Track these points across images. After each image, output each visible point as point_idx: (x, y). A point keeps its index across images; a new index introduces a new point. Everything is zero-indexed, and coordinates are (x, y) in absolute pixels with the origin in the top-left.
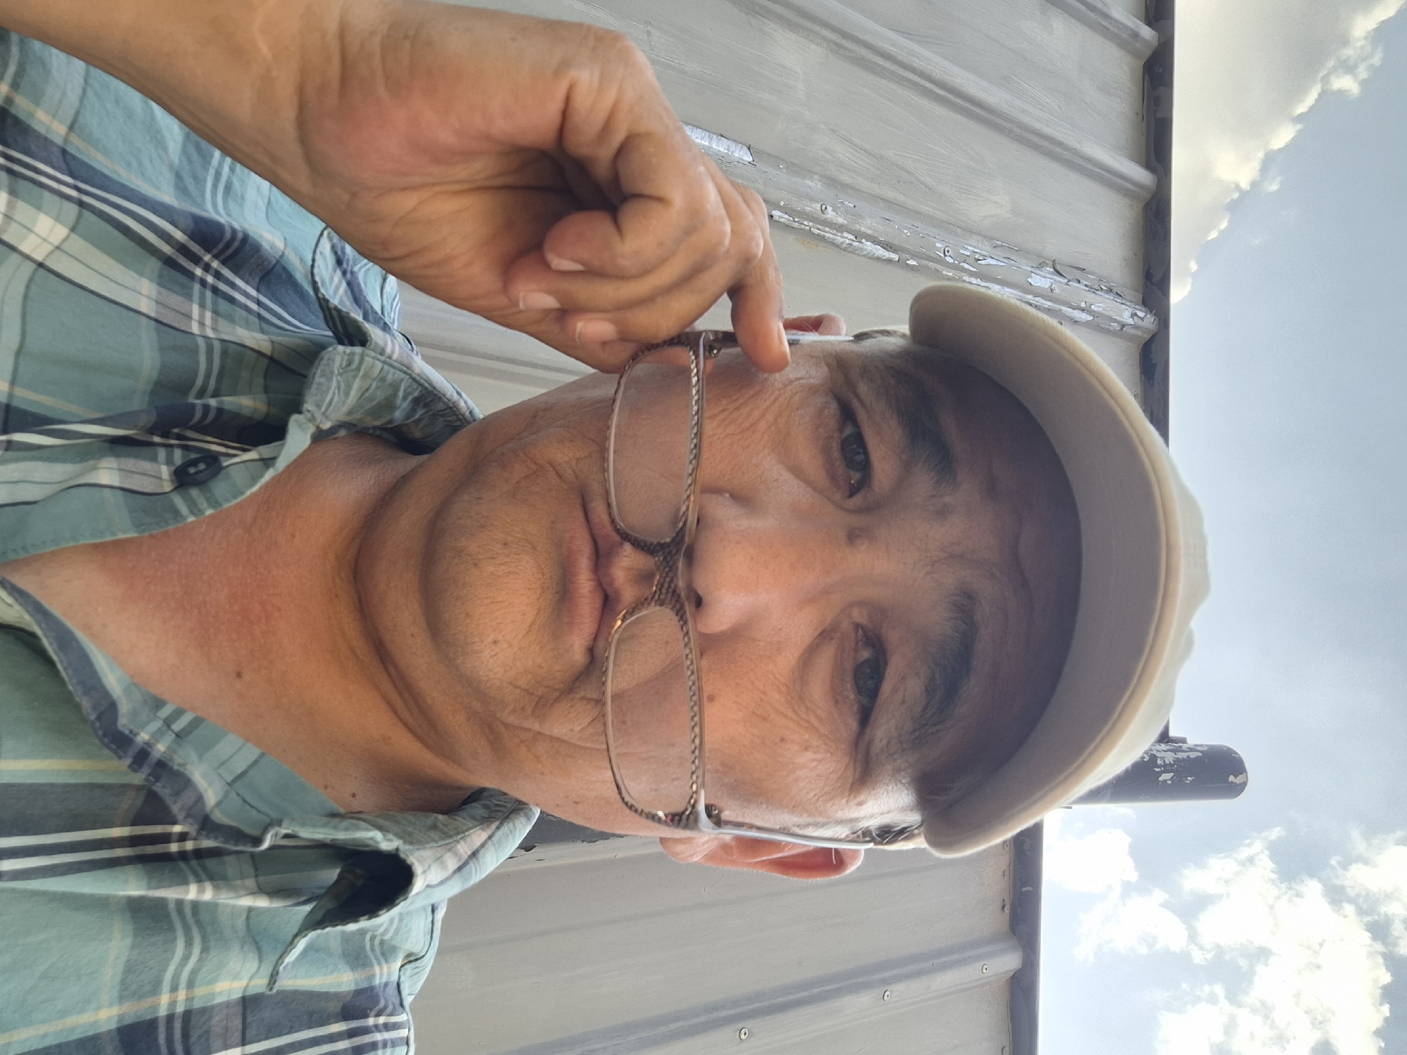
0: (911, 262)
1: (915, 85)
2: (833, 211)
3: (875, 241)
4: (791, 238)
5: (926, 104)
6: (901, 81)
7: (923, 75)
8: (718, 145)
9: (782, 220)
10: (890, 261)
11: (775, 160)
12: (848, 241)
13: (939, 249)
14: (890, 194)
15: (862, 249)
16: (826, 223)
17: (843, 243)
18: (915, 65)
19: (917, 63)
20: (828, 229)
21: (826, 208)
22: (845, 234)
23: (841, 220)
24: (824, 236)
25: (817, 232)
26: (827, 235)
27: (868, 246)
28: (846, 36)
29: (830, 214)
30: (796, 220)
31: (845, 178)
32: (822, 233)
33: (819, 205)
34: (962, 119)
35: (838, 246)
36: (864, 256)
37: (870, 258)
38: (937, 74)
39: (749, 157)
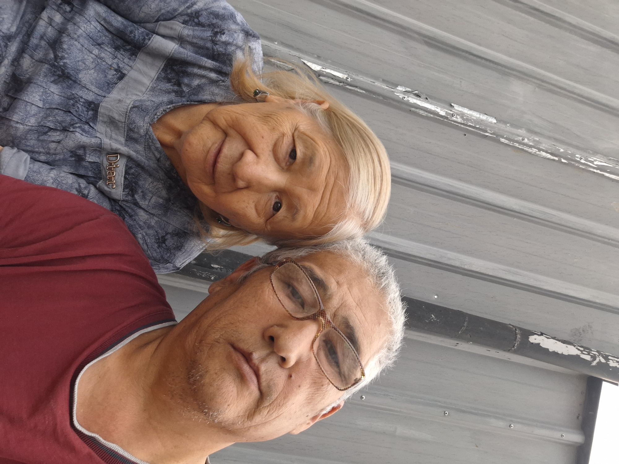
0: (563, 161)
1: (575, 99)
2: (528, 140)
3: (547, 152)
4: (509, 149)
5: (580, 106)
6: (569, 97)
7: (579, 95)
8: (482, 117)
9: (505, 142)
10: (554, 160)
11: (505, 123)
12: (534, 152)
13: (578, 157)
14: (558, 136)
15: (540, 155)
16: (524, 144)
17: (532, 152)
18: (575, 91)
19: (576, 91)
20: (525, 147)
21: (524, 139)
22: (533, 149)
23: (531, 144)
24: (524, 149)
25: (520, 147)
26: (525, 149)
27: (544, 154)
28: (543, 81)
29: (526, 141)
30: (511, 142)
31: (537, 130)
32: (523, 148)
33: (521, 138)
34: (597, 111)
35: (530, 153)
36: (542, 157)
37: (544, 158)
38: (586, 95)
39: (495, 121)
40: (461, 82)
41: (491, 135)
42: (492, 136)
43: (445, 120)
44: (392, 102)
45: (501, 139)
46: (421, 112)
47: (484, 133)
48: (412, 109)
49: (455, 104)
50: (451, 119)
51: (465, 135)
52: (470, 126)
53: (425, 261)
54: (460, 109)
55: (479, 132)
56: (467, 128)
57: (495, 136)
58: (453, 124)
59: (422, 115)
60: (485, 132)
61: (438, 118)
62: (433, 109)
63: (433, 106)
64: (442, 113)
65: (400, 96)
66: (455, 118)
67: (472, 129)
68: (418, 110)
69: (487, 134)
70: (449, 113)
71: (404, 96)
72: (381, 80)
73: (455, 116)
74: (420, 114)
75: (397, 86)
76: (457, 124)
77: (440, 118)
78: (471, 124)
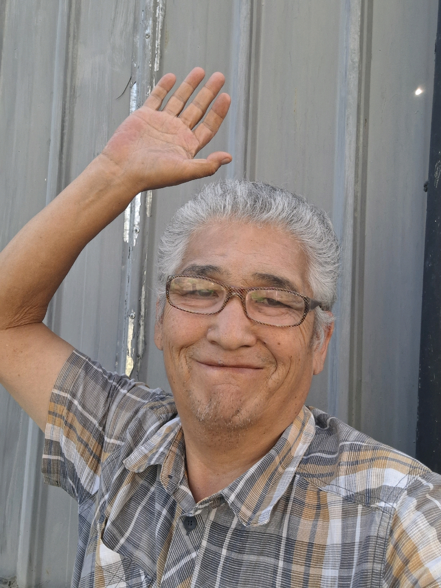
2: (147, 28)
4: (166, 51)
9: (158, 62)
12: (161, 12)
16: (154, 32)
17: (162, 15)
20: (157, 30)
21: (147, 35)
22: (157, 15)
23: (151, 22)
24: (161, 29)
25: (160, 34)
29: (149, 31)
30: (156, 52)
32: (160, 31)
33: (147, 40)
35: (164, 17)
39: (135, 86)
45: (155, 70)
65: (137, 237)
68: (148, 205)
75: (125, 243)
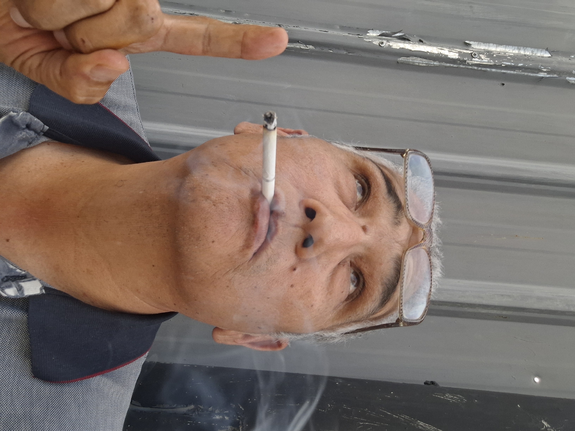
8: (525, 52)
11: (566, 54)
39: (547, 55)
40: (471, 7)
41: (548, 76)
42: (552, 76)
43: (461, 66)
44: (363, 54)
45: (567, 78)
46: (418, 61)
47: (534, 75)
48: (400, 59)
49: (470, 41)
50: (470, 62)
51: (503, 84)
52: (507, 67)
53: (495, 312)
54: (483, 47)
55: (526, 74)
56: (505, 71)
57: (555, 76)
58: (477, 70)
59: (419, 66)
60: (537, 73)
61: (448, 65)
62: (437, 52)
63: (435, 48)
64: (453, 55)
65: (374, 43)
66: (477, 59)
67: (512, 72)
68: (410, 60)
69: (541, 75)
70: (464, 53)
71: (381, 41)
72: (338, 27)
73: (476, 57)
74: (417, 65)
75: (366, 31)
76: (483, 69)
77: (452, 65)
78: (509, 64)
